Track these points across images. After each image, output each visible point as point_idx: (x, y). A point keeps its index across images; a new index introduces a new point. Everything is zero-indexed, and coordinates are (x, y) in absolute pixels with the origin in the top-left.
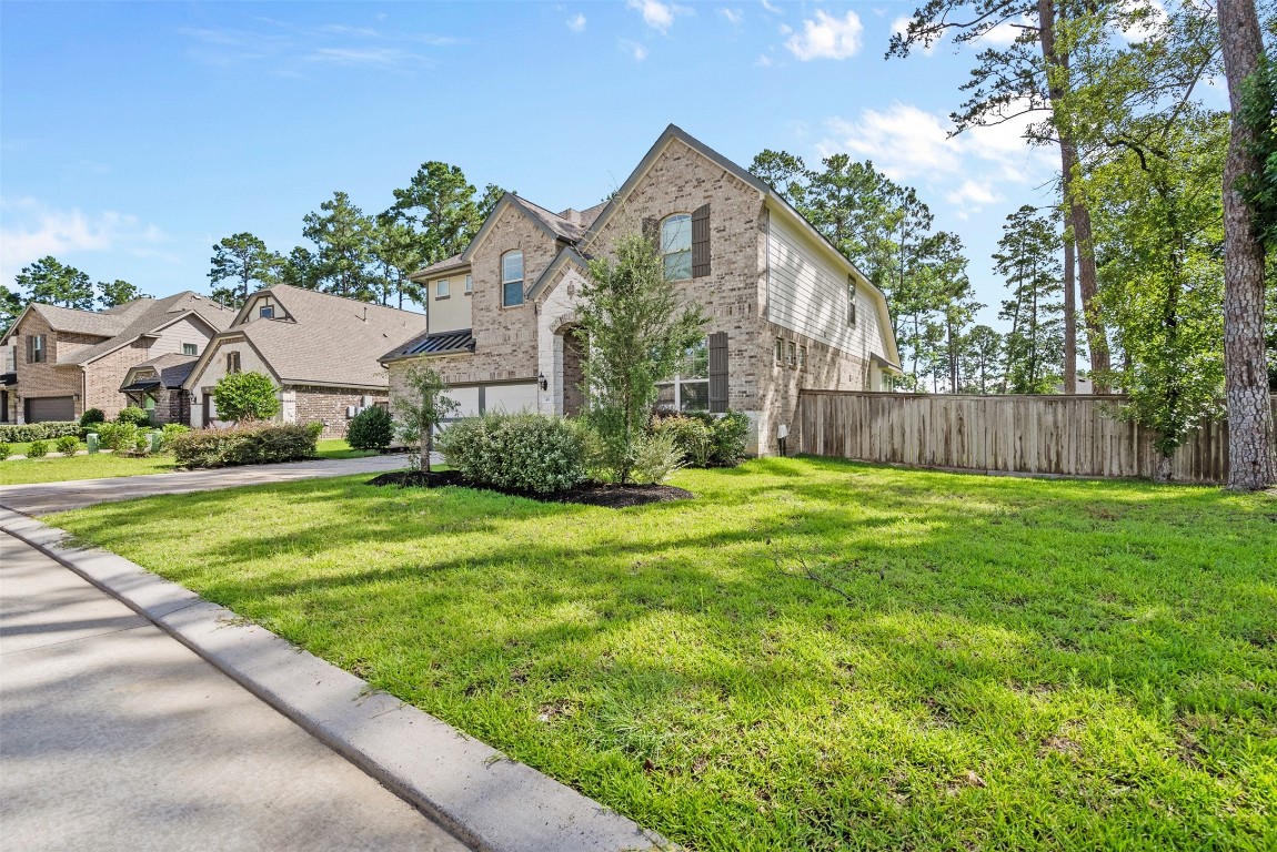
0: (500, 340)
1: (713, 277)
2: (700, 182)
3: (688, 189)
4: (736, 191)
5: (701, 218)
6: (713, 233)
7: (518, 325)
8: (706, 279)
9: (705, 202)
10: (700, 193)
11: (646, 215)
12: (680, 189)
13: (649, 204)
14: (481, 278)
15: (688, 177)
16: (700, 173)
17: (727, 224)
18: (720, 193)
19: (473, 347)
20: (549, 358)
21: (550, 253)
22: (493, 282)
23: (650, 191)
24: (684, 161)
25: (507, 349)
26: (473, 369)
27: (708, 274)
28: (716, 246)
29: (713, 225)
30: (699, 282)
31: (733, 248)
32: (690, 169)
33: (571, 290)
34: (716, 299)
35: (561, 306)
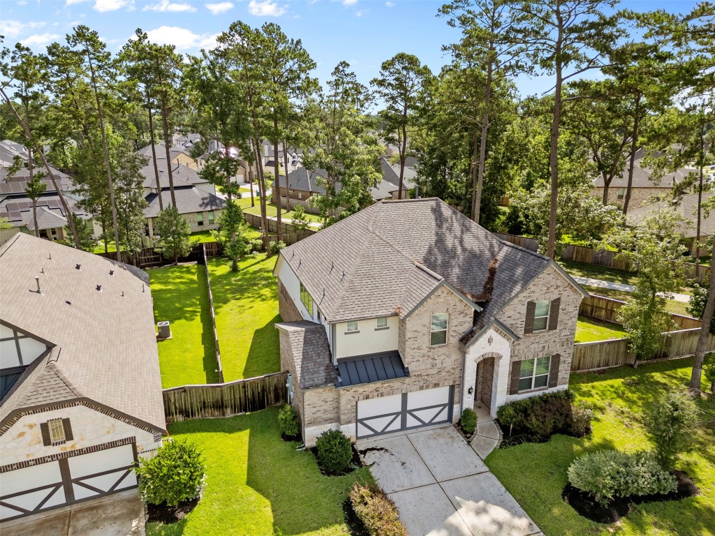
0: (429, 366)
1: (557, 331)
2: (558, 287)
3: (552, 289)
4: (572, 293)
5: (555, 304)
6: (560, 310)
7: (443, 357)
8: (554, 331)
9: (558, 296)
10: (557, 292)
11: (529, 300)
13: (532, 295)
14: (415, 329)
15: (553, 284)
16: (559, 283)
17: (567, 307)
18: (566, 293)
19: (406, 373)
20: (473, 377)
21: (470, 316)
22: (425, 332)
24: (552, 276)
25: (434, 371)
26: (405, 386)
28: (561, 316)
29: (561, 307)
30: (551, 332)
31: (567, 318)
32: (554, 280)
33: (490, 341)
34: (557, 340)
35: (483, 348)
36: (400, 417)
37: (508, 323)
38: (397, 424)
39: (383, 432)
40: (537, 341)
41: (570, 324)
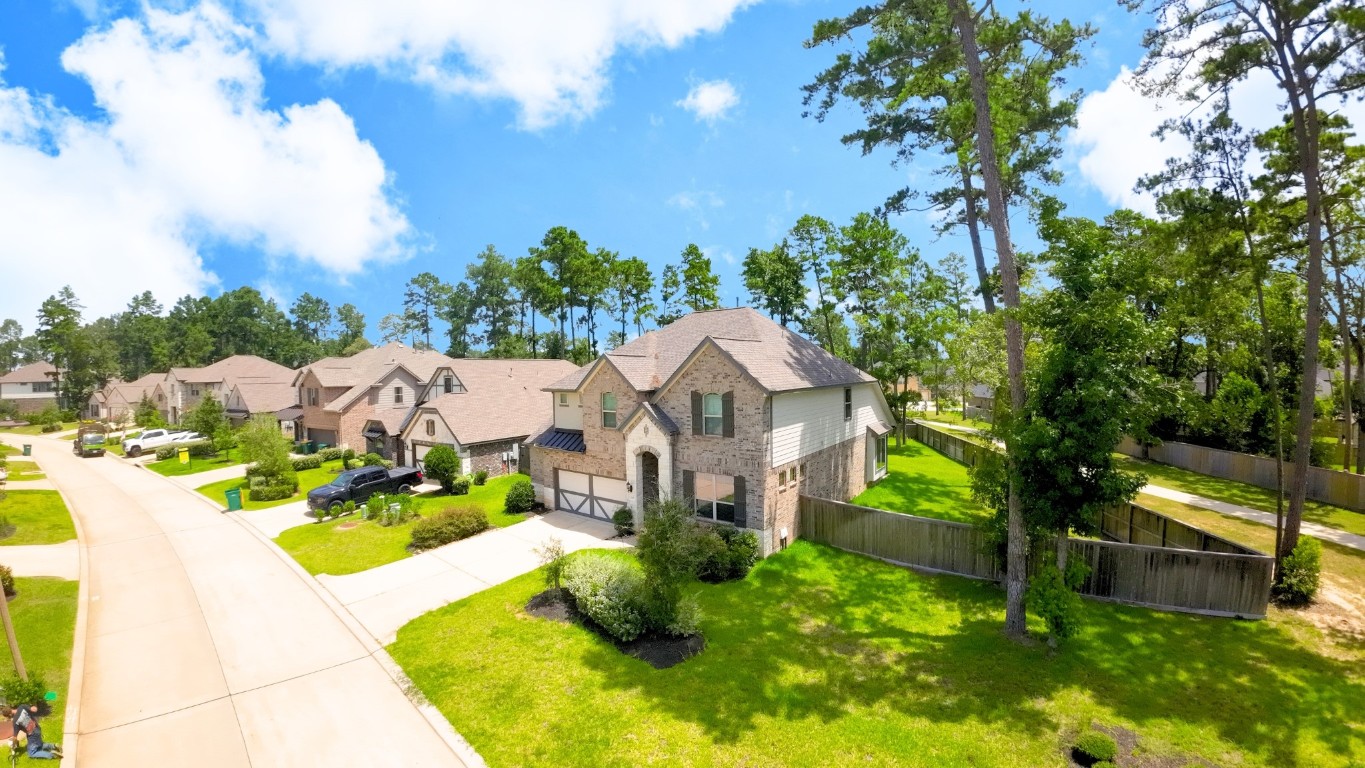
0: (602, 449)
1: (736, 440)
2: (727, 376)
3: (720, 378)
5: (728, 399)
6: (735, 410)
7: (613, 442)
8: (732, 440)
9: (730, 389)
10: (726, 383)
11: (693, 389)
12: (715, 377)
13: (696, 383)
14: (589, 405)
15: (720, 370)
16: (726, 371)
17: (744, 407)
18: (739, 386)
19: (583, 450)
20: (633, 470)
21: (633, 399)
22: (596, 410)
23: (696, 374)
24: (715, 361)
25: (606, 456)
26: (584, 465)
27: (732, 436)
28: (738, 420)
29: (735, 406)
30: (727, 440)
31: (748, 423)
32: (720, 366)
33: (646, 430)
34: (738, 454)
35: (640, 439)
36: (588, 502)
37: (672, 415)
38: (586, 509)
39: (576, 512)
40: (710, 448)
41: (753, 434)
